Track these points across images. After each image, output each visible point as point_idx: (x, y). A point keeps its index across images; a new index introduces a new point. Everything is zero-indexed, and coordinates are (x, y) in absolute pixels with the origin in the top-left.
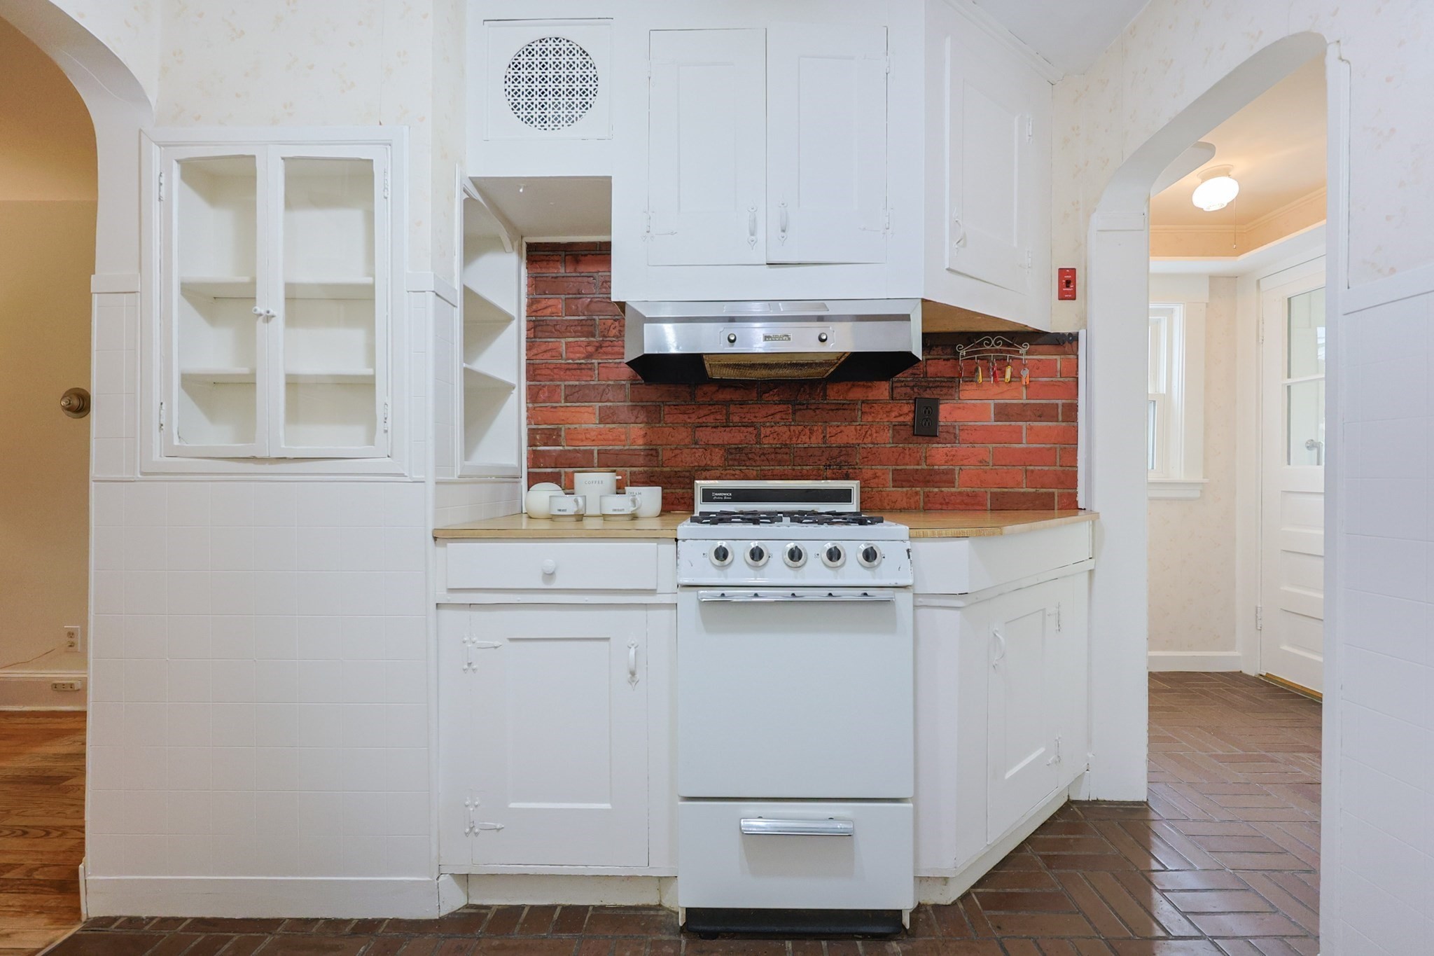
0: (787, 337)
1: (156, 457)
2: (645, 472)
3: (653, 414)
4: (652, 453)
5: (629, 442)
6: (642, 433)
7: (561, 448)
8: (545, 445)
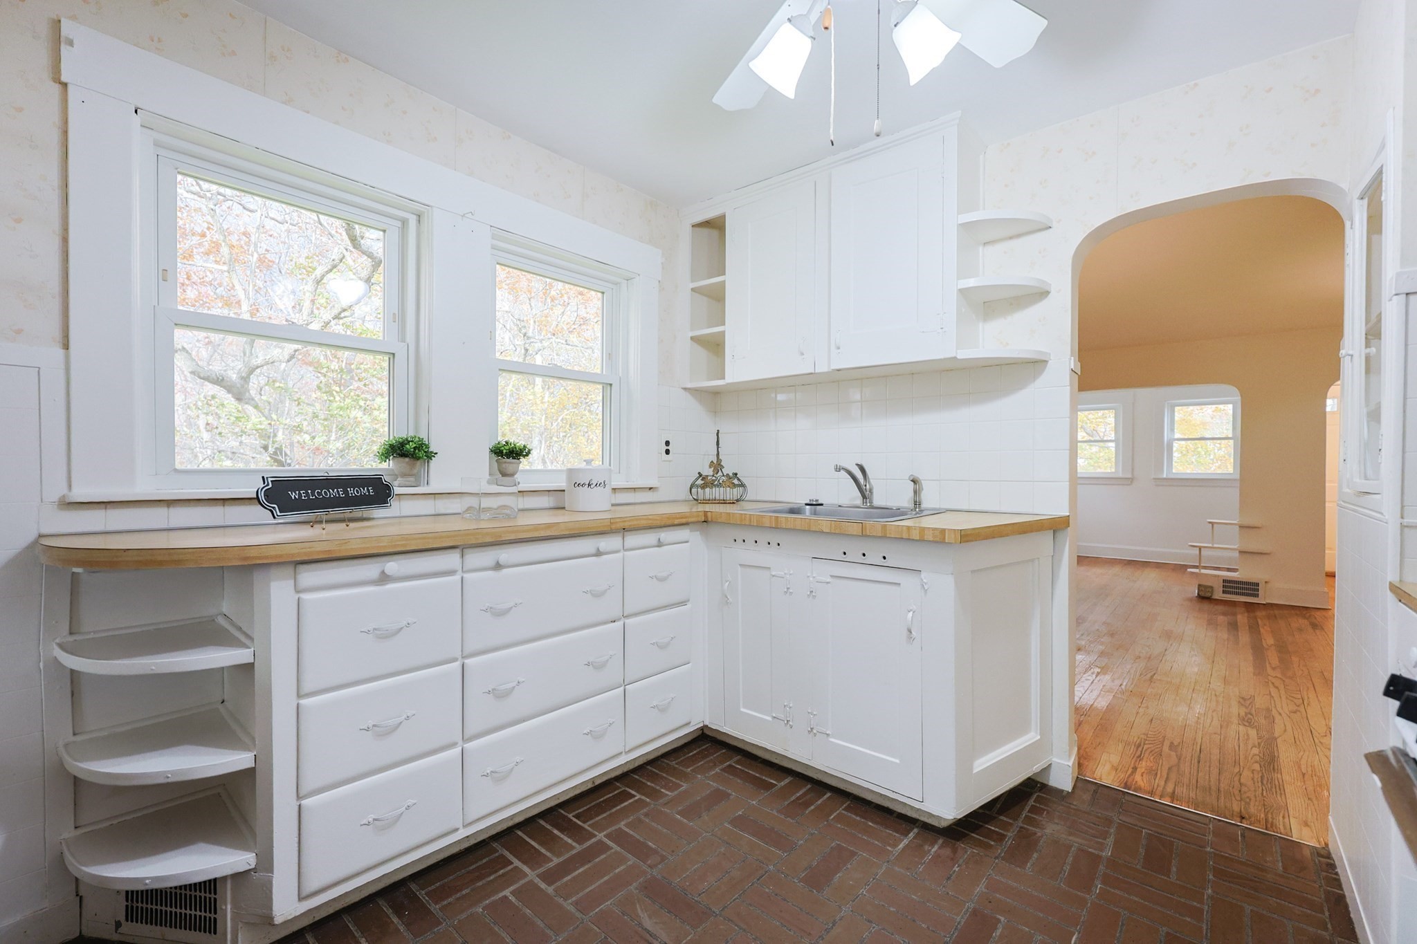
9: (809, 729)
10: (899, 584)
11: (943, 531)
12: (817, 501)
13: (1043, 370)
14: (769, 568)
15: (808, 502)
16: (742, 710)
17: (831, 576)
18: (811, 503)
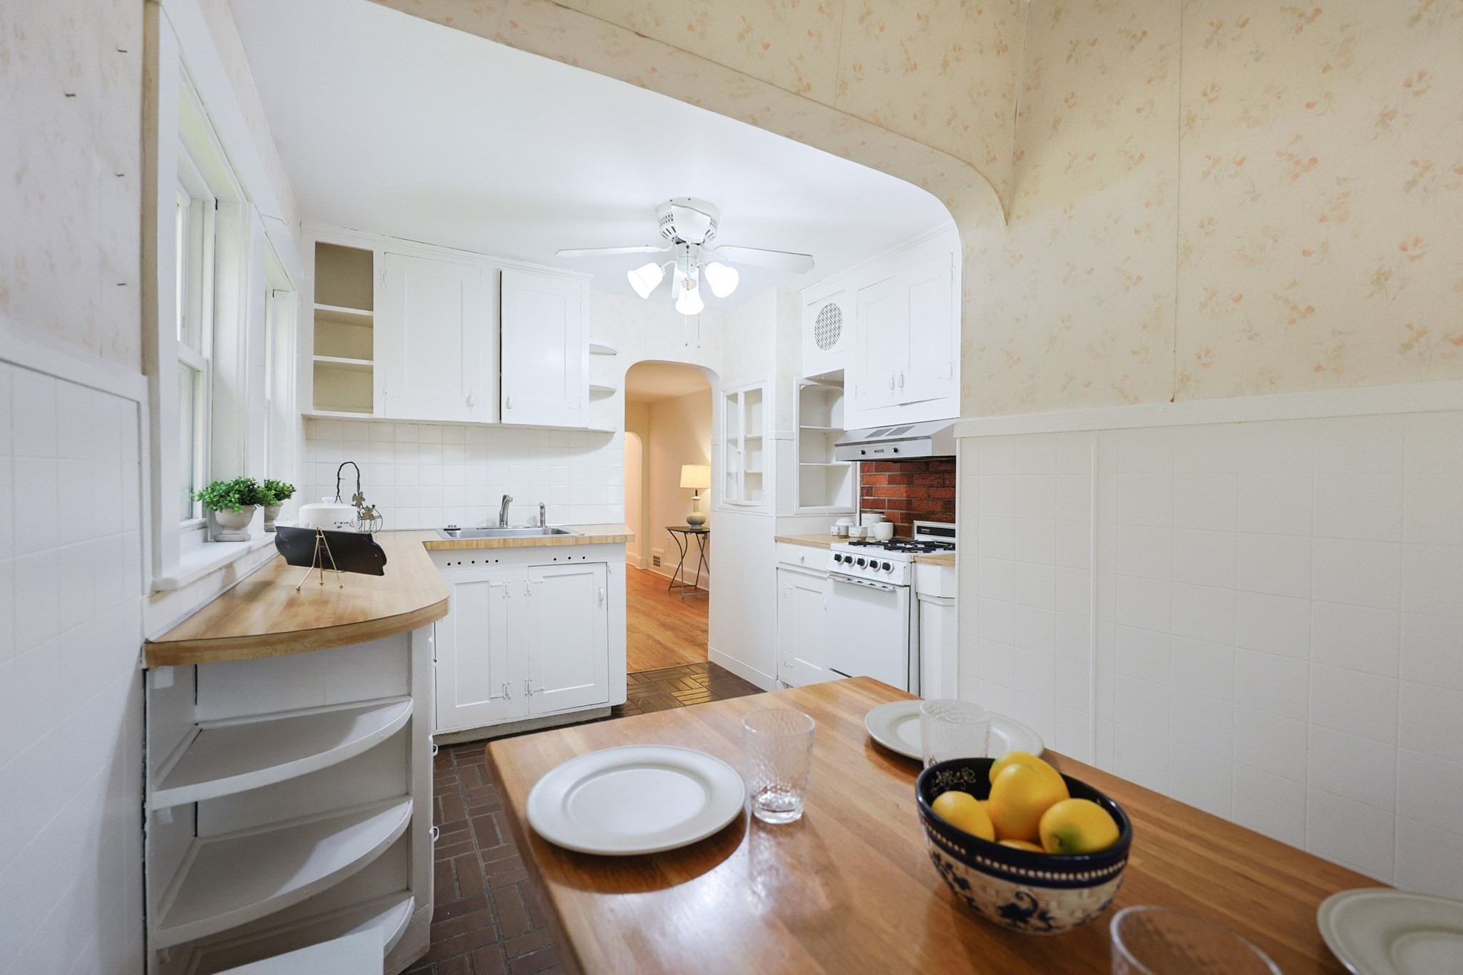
0: (882, 451)
1: (721, 502)
2: (907, 514)
3: (909, 481)
4: (909, 503)
5: (900, 495)
6: (905, 489)
7: (872, 498)
8: (867, 496)
9: (527, 693)
10: (592, 573)
11: (626, 536)
12: (455, 526)
13: (612, 437)
14: (487, 581)
15: (447, 527)
16: (457, 706)
17: (544, 577)
18: (451, 528)
